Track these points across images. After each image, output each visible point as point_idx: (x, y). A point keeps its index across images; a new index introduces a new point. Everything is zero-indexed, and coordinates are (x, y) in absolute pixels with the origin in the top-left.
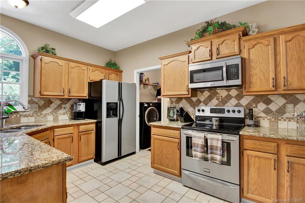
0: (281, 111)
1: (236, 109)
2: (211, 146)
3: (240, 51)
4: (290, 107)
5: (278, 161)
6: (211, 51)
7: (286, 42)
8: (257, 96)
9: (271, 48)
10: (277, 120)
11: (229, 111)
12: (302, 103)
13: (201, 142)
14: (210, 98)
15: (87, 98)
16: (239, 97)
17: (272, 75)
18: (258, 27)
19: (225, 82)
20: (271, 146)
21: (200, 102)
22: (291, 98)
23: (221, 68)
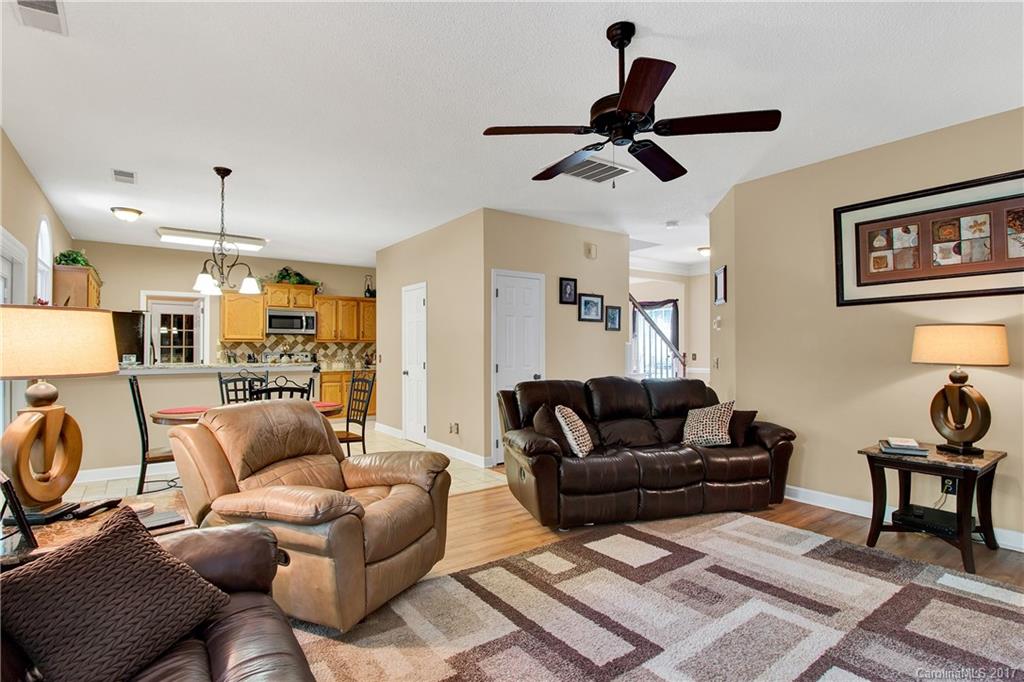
0: (334, 355)
3: (314, 306)
4: (339, 351)
6: (288, 298)
7: (343, 306)
8: (320, 343)
9: (334, 308)
14: (276, 344)
16: (304, 343)
17: (334, 329)
19: (303, 331)
20: (338, 377)
21: (266, 347)
22: (340, 346)
23: (301, 318)
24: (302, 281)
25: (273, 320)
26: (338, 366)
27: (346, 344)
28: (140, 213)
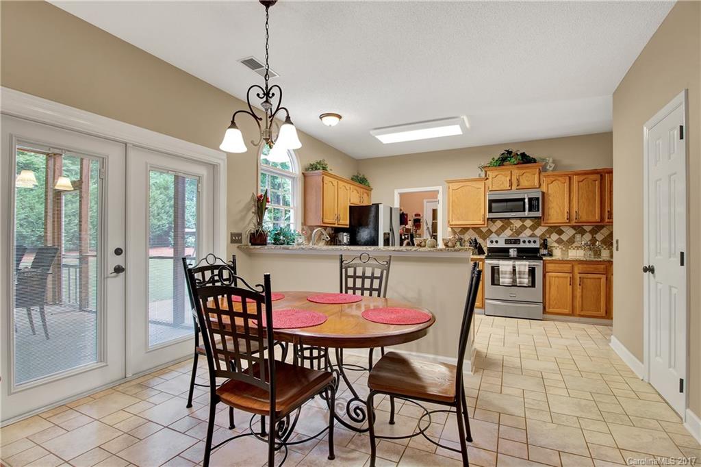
0: (571, 241)
1: (532, 239)
2: (519, 272)
3: (540, 185)
4: (578, 237)
5: (573, 279)
6: (510, 180)
7: (579, 182)
8: (551, 227)
9: (566, 185)
10: (568, 249)
11: (524, 242)
12: (588, 233)
13: (510, 269)
14: (503, 229)
15: (348, 227)
16: (533, 228)
17: (566, 209)
18: (554, 162)
19: (526, 213)
20: (567, 267)
21: (492, 232)
22: (579, 229)
23: (523, 200)
24: (525, 159)
25: (494, 205)
26: (576, 254)
27: (588, 228)
28: (340, 117)
